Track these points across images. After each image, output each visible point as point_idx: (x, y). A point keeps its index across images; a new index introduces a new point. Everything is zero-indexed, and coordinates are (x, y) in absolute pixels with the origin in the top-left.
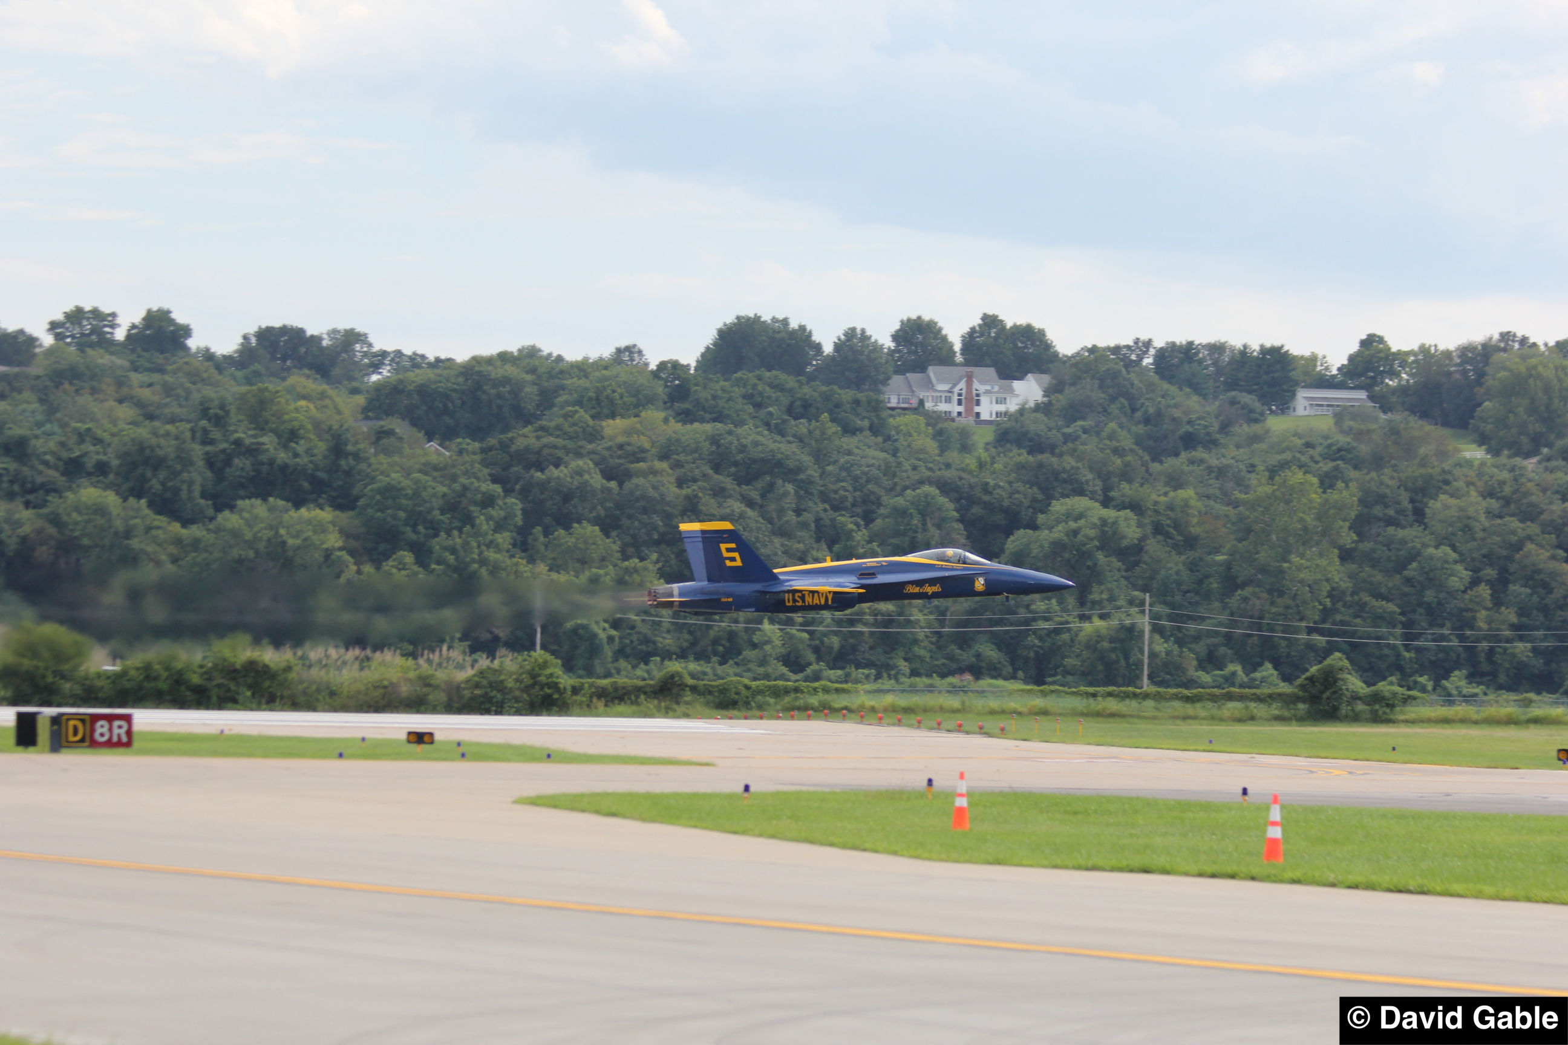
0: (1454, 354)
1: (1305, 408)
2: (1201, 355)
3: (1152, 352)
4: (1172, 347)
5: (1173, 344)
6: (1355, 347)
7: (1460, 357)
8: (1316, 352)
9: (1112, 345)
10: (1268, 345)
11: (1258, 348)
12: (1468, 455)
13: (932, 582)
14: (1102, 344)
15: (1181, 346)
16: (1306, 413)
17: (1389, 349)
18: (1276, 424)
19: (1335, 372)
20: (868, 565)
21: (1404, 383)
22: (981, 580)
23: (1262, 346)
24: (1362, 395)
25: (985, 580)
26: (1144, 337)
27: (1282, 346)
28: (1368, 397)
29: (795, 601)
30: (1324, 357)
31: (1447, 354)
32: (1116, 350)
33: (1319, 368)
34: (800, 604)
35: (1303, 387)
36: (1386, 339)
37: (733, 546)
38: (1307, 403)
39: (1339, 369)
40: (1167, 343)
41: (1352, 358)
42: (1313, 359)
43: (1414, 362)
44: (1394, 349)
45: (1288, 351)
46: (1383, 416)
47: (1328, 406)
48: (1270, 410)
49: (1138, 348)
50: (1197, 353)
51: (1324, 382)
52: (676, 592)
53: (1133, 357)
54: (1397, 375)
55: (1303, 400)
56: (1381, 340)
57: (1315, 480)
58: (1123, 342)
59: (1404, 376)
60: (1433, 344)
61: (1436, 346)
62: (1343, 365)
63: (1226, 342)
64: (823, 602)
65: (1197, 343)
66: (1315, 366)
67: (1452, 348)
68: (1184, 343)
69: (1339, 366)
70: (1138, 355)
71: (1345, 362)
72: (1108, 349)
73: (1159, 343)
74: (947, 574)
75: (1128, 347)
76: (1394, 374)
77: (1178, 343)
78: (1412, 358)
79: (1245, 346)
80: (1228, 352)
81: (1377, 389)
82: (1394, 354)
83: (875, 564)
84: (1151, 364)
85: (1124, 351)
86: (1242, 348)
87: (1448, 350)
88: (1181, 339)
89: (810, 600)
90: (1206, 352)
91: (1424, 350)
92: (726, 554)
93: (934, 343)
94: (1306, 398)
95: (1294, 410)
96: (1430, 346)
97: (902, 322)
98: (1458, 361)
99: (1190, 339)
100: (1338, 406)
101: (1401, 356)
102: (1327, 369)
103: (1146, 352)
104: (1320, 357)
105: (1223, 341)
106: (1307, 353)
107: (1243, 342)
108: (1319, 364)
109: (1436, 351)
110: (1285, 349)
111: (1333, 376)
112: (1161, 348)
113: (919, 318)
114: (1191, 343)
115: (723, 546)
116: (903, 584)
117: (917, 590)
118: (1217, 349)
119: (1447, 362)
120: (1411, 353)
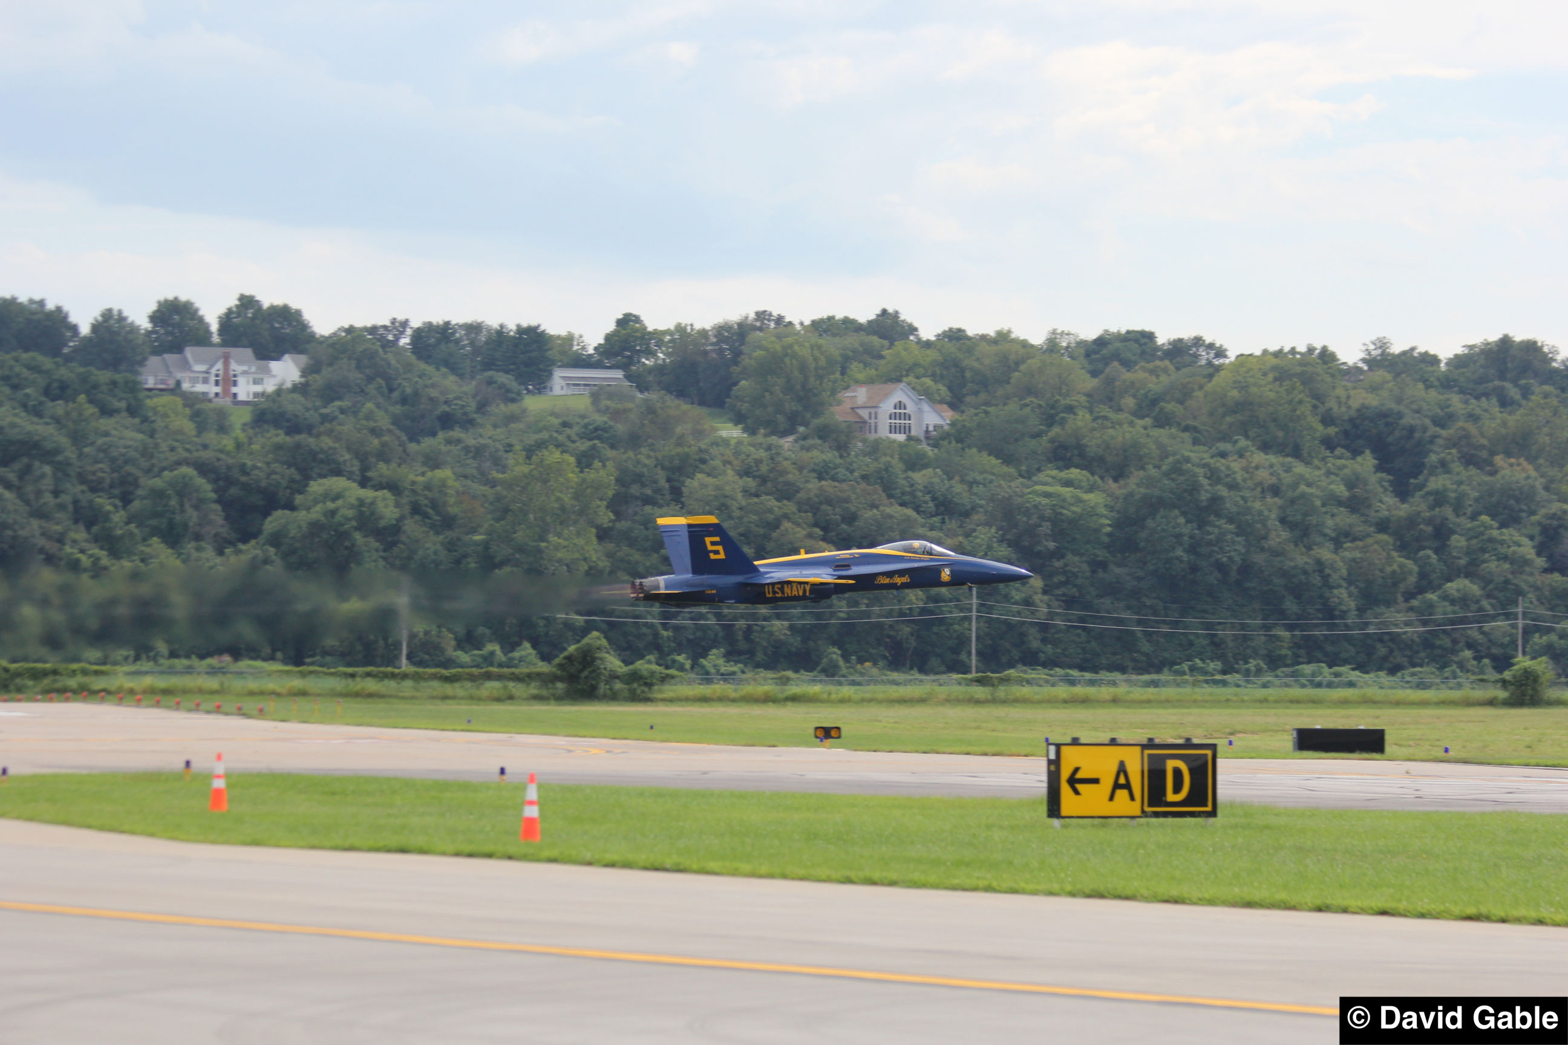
0: (710, 333)
1: (562, 388)
2: (457, 335)
3: (409, 332)
4: (429, 328)
5: (430, 324)
6: (611, 327)
7: (716, 336)
8: (573, 331)
9: (369, 325)
10: (525, 324)
11: (514, 328)
12: (724, 434)
13: (901, 573)
14: (359, 324)
15: (438, 326)
16: (563, 392)
17: (646, 328)
18: (533, 404)
19: (591, 351)
20: (842, 557)
21: (660, 362)
22: (947, 571)
23: (518, 326)
24: (619, 374)
25: (951, 571)
26: (401, 317)
27: (539, 326)
28: (625, 376)
29: (774, 592)
30: (581, 337)
31: (703, 333)
32: (373, 330)
33: (575, 348)
34: (779, 595)
35: (560, 367)
36: (642, 318)
37: (717, 539)
38: (563, 383)
39: (596, 349)
40: (424, 323)
41: (608, 338)
42: (569, 339)
43: (670, 341)
44: (650, 329)
45: (544, 331)
46: (639, 395)
47: (585, 385)
48: (527, 389)
49: (395, 328)
50: (453, 334)
51: (581, 362)
52: (662, 585)
53: (390, 337)
54: (653, 354)
55: (560, 380)
56: (637, 319)
57: (572, 460)
58: (380, 323)
59: (661, 355)
60: (689, 323)
61: (692, 325)
62: (600, 344)
63: (483, 322)
64: (801, 594)
65: (453, 322)
66: (572, 345)
67: (708, 327)
68: (441, 323)
69: (596, 345)
70: (395, 335)
71: (602, 341)
72: (366, 329)
73: (416, 323)
74: (916, 565)
75: (385, 327)
76: (650, 353)
77: (435, 323)
78: (668, 337)
79: (502, 326)
80: (484, 332)
81: (634, 368)
82: (650, 333)
83: (848, 556)
84: (409, 344)
85: (381, 331)
86: (499, 328)
87: (704, 330)
88: (437, 319)
89: (789, 592)
90: (463, 332)
91: (680, 329)
92: (710, 548)
93: (191, 323)
94: (564, 378)
95: (551, 389)
96: (686, 325)
97: (159, 302)
98: (714, 340)
99: (447, 320)
100: (595, 385)
101: (657, 335)
102: (583, 348)
103: (402, 333)
104: (576, 336)
105: (479, 320)
106: (563, 333)
107: (500, 322)
108: (575, 343)
109: (692, 330)
110: (542, 328)
111: (589, 355)
112: (418, 328)
113: (176, 299)
114: (447, 323)
115: (708, 540)
116: (874, 576)
117: (887, 581)
118: (474, 329)
119: (703, 341)
120: (667, 332)
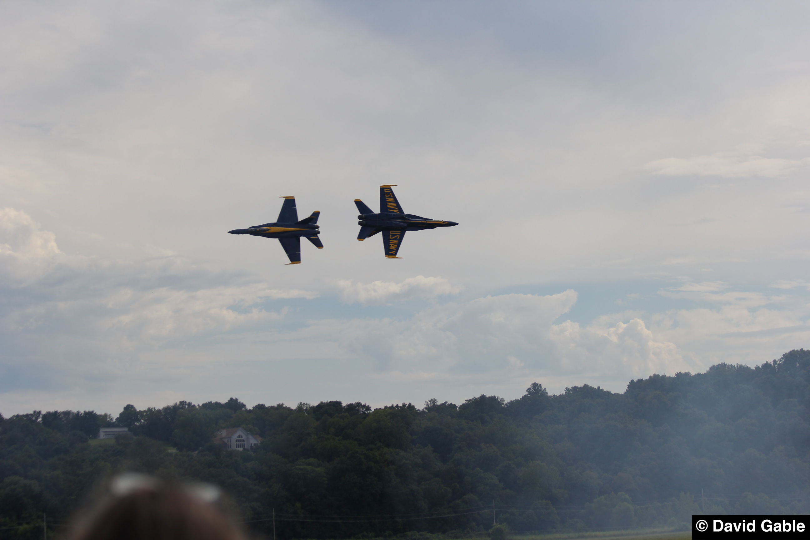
0: (162, 411)
1: (103, 436)
2: (61, 417)
3: (41, 416)
4: (49, 414)
5: (49, 412)
6: (122, 410)
7: (164, 412)
9: (25, 414)
10: (87, 411)
12: (169, 451)
14: (21, 414)
15: (53, 413)
16: (104, 437)
17: (136, 410)
18: (93, 443)
19: (114, 420)
21: (142, 424)
24: (126, 429)
26: (37, 410)
27: (93, 411)
28: (128, 430)
30: (110, 415)
31: (159, 411)
32: (27, 416)
33: (108, 419)
35: (102, 428)
36: (134, 406)
40: (47, 412)
41: (121, 414)
42: (106, 415)
44: (138, 410)
45: (95, 413)
47: (112, 434)
48: (90, 437)
49: (35, 415)
50: (59, 415)
51: (110, 425)
54: (140, 420)
55: (103, 433)
56: (132, 407)
58: (29, 413)
59: (142, 421)
61: (154, 408)
63: (70, 411)
65: (59, 411)
66: (106, 419)
67: (161, 408)
69: (116, 418)
70: (35, 418)
71: (119, 416)
72: (24, 416)
73: (44, 412)
76: (139, 420)
77: (51, 412)
78: (145, 414)
80: (71, 415)
81: (132, 426)
82: (138, 412)
84: (41, 421)
85: (30, 416)
86: (77, 413)
87: (159, 410)
88: (52, 410)
90: (63, 415)
91: (150, 410)
94: (104, 432)
95: (99, 437)
96: (152, 408)
98: (164, 414)
99: (56, 410)
100: (116, 434)
101: (141, 413)
102: (111, 419)
103: (38, 416)
104: (108, 414)
105: (69, 410)
106: (103, 414)
107: (77, 410)
108: (108, 418)
109: (155, 410)
111: (114, 422)
112: (45, 414)
114: (56, 412)
118: (67, 413)
119: (159, 414)
120: (145, 411)
